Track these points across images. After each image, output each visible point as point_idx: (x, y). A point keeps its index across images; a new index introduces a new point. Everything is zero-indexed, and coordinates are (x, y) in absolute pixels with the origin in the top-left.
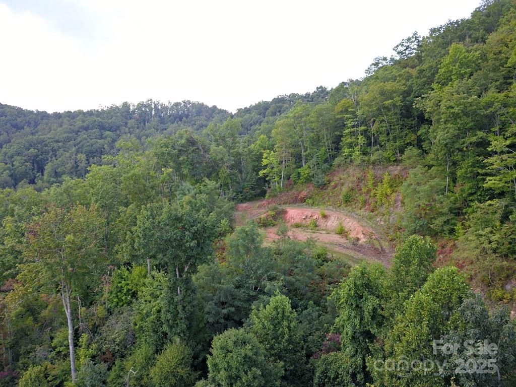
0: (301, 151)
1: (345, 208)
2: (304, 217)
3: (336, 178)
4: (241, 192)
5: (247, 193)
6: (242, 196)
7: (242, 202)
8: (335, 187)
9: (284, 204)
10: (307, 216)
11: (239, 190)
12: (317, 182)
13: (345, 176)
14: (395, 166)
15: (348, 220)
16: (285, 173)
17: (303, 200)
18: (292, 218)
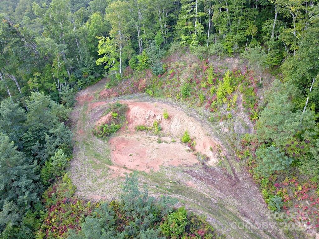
0: (137, 33)
1: (184, 102)
2: (147, 118)
3: (173, 65)
4: (80, 78)
5: (87, 78)
6: (81, 82)
7: (82, 88)
8: (173, 75)
9: (124, 94)
10: (150, 116)
11: (78, 76)
12: (155, 70)
13: (182, 64)
14: (232, 59)
15: (191, 123)
16: (123, 58)
17: (143, 90)
18: (135, 117)
